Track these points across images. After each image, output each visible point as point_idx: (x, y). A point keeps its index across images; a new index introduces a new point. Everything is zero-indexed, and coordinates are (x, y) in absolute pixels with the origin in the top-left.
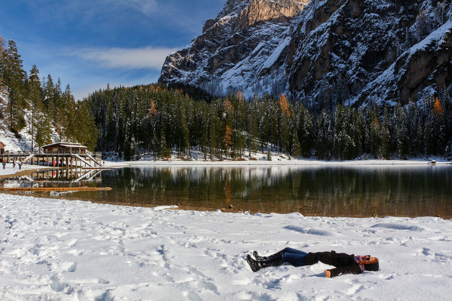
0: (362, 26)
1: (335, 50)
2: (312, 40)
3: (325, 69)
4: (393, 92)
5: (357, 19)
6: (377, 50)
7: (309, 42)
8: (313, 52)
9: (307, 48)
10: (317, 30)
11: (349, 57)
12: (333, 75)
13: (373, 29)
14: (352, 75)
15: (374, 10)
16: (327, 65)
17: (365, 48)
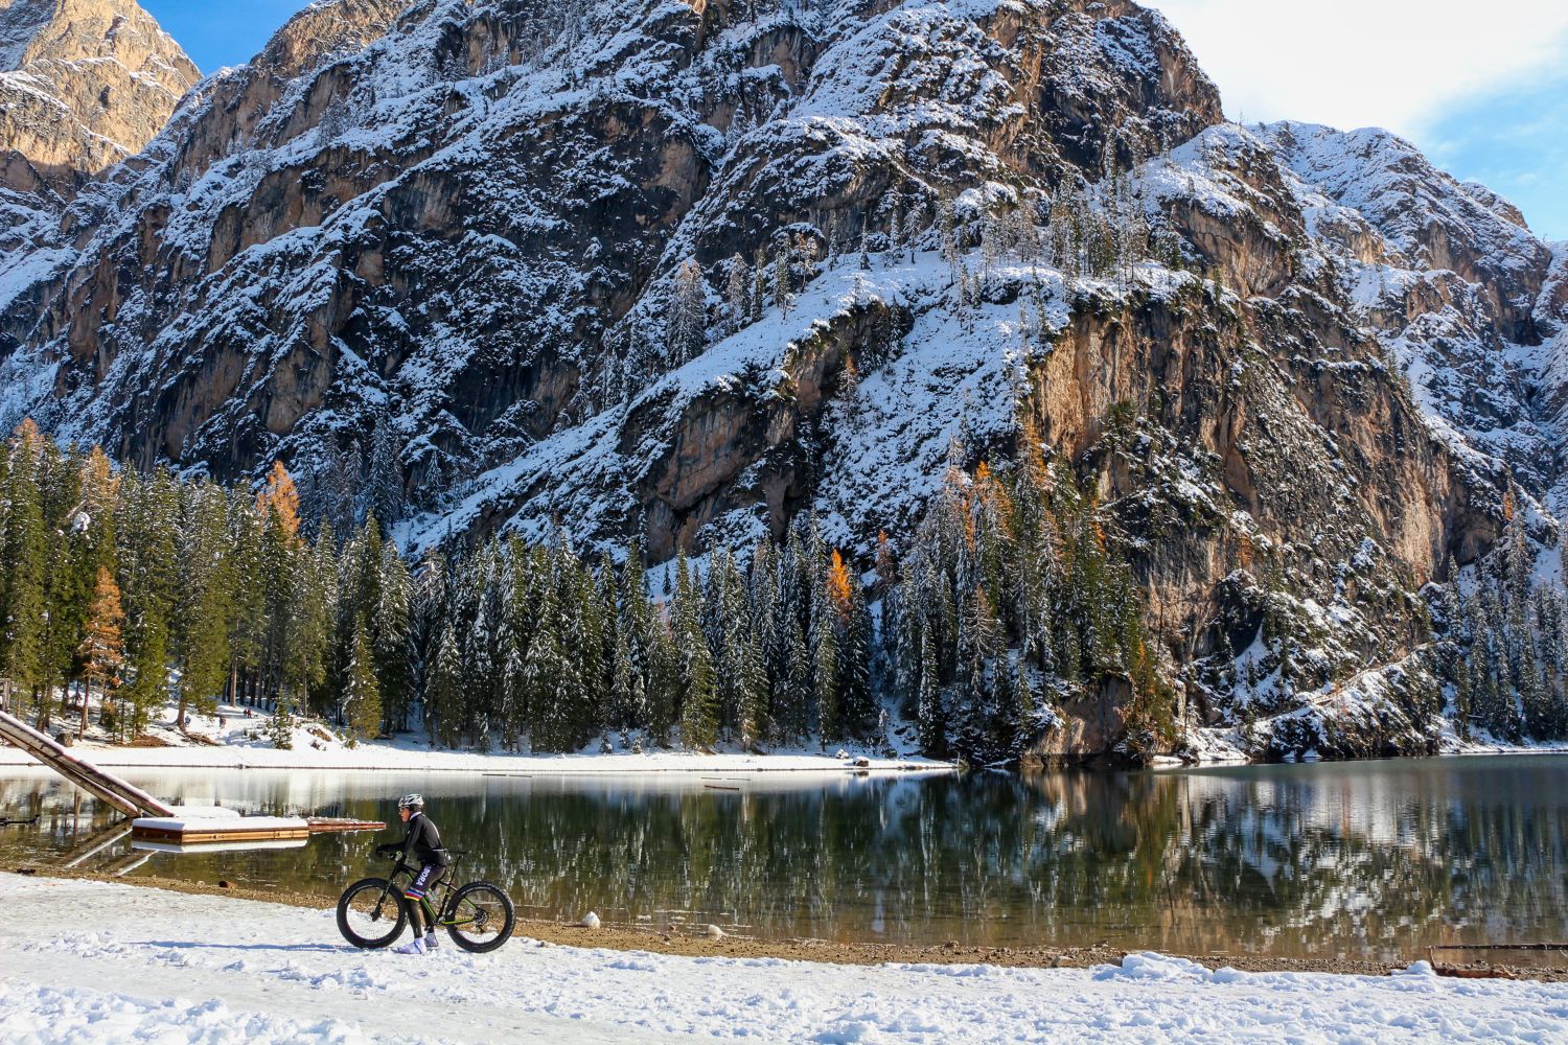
0: (455, 270)
1: (351, 331)
2: (256, 280)
3: (311, 397)
4: (618, 513)
5: (437, 243)
6: (506, 361)
7: (241, 282)
8: (259, 325)
9: (234, 306)
10: (277, 244)
11: (398, 367)
12: (339, 424)
13: (496, 289)
14: (412, 435)
15: (500, 224)
16: (320, 383)
17: (465, 347)
